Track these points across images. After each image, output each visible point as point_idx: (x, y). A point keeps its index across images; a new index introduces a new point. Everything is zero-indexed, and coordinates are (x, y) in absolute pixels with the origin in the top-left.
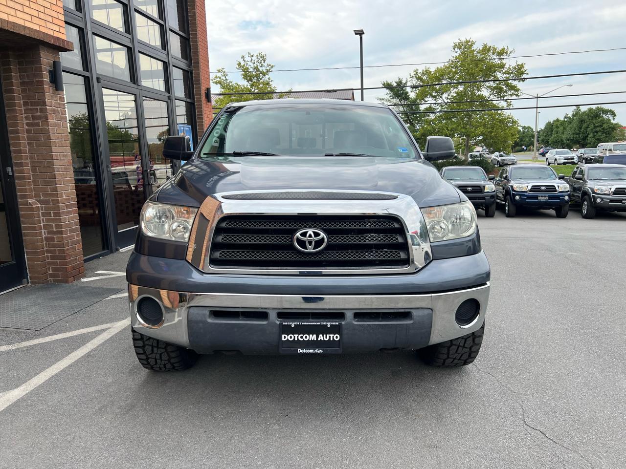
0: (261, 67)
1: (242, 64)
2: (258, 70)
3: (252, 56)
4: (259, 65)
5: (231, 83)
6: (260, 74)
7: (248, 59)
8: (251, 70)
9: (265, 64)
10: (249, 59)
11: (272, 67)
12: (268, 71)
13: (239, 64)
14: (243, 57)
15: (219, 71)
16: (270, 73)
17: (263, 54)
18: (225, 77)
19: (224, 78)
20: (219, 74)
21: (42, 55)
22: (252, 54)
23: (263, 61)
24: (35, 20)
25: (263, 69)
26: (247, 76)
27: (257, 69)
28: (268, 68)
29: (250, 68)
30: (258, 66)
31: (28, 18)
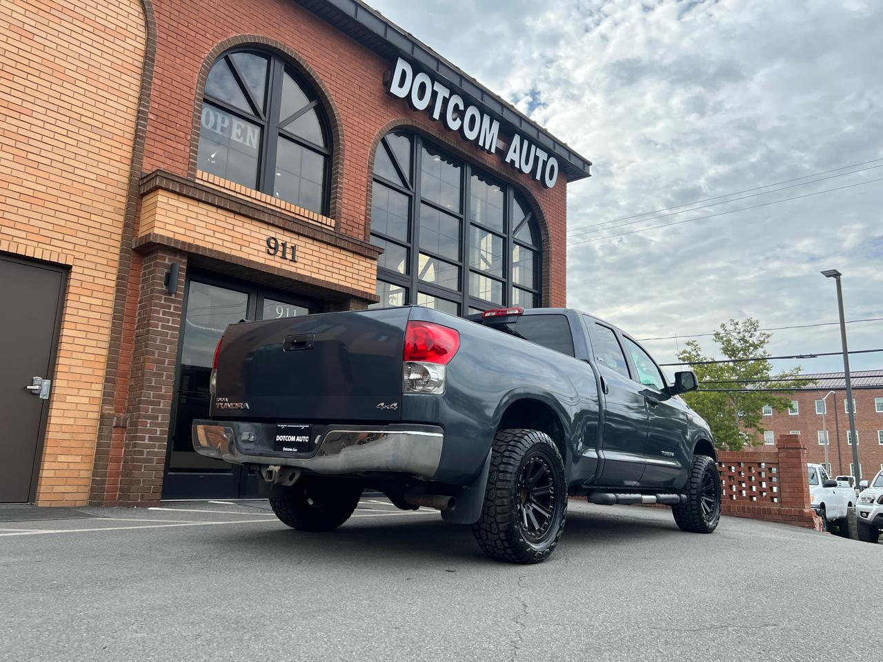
0: (751, 337)
1: (722, 333)
2: (746, 342)
3: (737, 324)
4: (747, 335)
5: (705, 359)
6: (748, 346)
7: (730, 327)
8: (734, 342)
9: (757, 333)
10: (732, 328)
11: (768, 336)
12: (762, 342)
13: (717, 334)
14: (723, 326)
15: (688, 344)
16: (765, 345)
17: (753, 320)
18: (697, 352)
19: (694, 353)
20: (689, 349)
21: (351, 306)
22: (735, 321)
23: (753, 330)
24: (348, 279)
25: (754, 340)
26: (729, 350)
27: (743, 339)
28: (762, 339)
29: (732, 339)
30: (744, 336)
31: (343, 278)
